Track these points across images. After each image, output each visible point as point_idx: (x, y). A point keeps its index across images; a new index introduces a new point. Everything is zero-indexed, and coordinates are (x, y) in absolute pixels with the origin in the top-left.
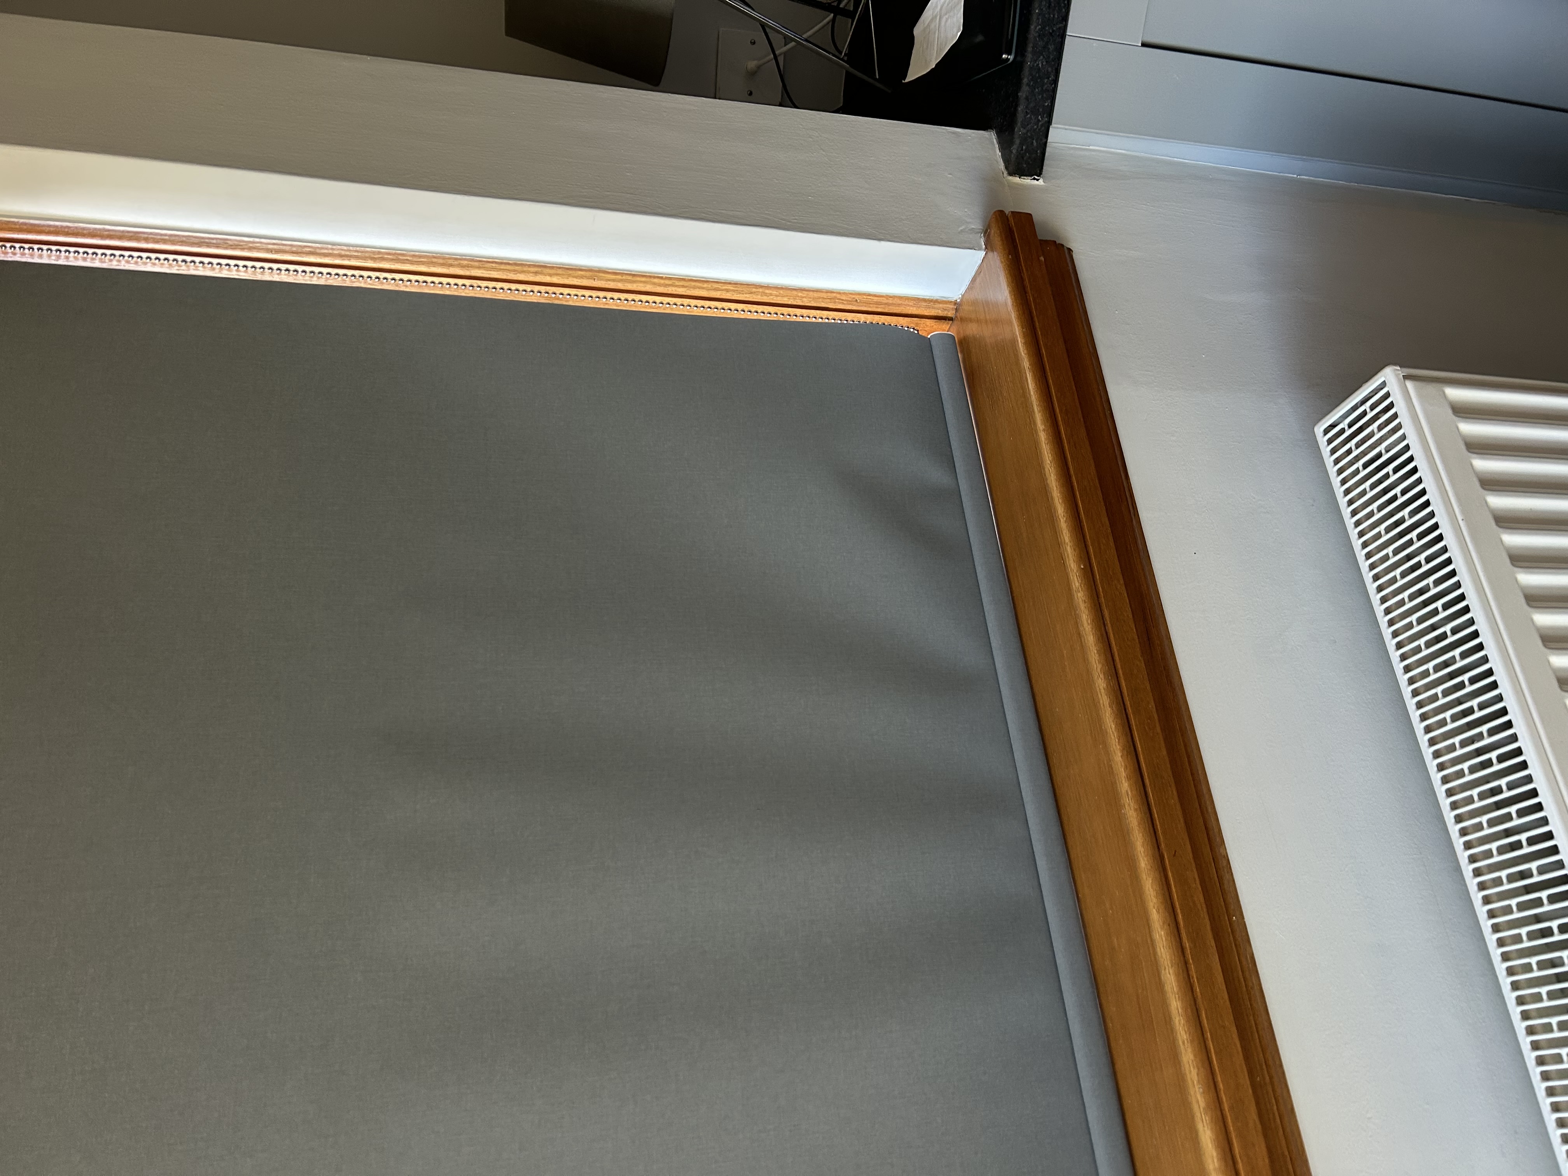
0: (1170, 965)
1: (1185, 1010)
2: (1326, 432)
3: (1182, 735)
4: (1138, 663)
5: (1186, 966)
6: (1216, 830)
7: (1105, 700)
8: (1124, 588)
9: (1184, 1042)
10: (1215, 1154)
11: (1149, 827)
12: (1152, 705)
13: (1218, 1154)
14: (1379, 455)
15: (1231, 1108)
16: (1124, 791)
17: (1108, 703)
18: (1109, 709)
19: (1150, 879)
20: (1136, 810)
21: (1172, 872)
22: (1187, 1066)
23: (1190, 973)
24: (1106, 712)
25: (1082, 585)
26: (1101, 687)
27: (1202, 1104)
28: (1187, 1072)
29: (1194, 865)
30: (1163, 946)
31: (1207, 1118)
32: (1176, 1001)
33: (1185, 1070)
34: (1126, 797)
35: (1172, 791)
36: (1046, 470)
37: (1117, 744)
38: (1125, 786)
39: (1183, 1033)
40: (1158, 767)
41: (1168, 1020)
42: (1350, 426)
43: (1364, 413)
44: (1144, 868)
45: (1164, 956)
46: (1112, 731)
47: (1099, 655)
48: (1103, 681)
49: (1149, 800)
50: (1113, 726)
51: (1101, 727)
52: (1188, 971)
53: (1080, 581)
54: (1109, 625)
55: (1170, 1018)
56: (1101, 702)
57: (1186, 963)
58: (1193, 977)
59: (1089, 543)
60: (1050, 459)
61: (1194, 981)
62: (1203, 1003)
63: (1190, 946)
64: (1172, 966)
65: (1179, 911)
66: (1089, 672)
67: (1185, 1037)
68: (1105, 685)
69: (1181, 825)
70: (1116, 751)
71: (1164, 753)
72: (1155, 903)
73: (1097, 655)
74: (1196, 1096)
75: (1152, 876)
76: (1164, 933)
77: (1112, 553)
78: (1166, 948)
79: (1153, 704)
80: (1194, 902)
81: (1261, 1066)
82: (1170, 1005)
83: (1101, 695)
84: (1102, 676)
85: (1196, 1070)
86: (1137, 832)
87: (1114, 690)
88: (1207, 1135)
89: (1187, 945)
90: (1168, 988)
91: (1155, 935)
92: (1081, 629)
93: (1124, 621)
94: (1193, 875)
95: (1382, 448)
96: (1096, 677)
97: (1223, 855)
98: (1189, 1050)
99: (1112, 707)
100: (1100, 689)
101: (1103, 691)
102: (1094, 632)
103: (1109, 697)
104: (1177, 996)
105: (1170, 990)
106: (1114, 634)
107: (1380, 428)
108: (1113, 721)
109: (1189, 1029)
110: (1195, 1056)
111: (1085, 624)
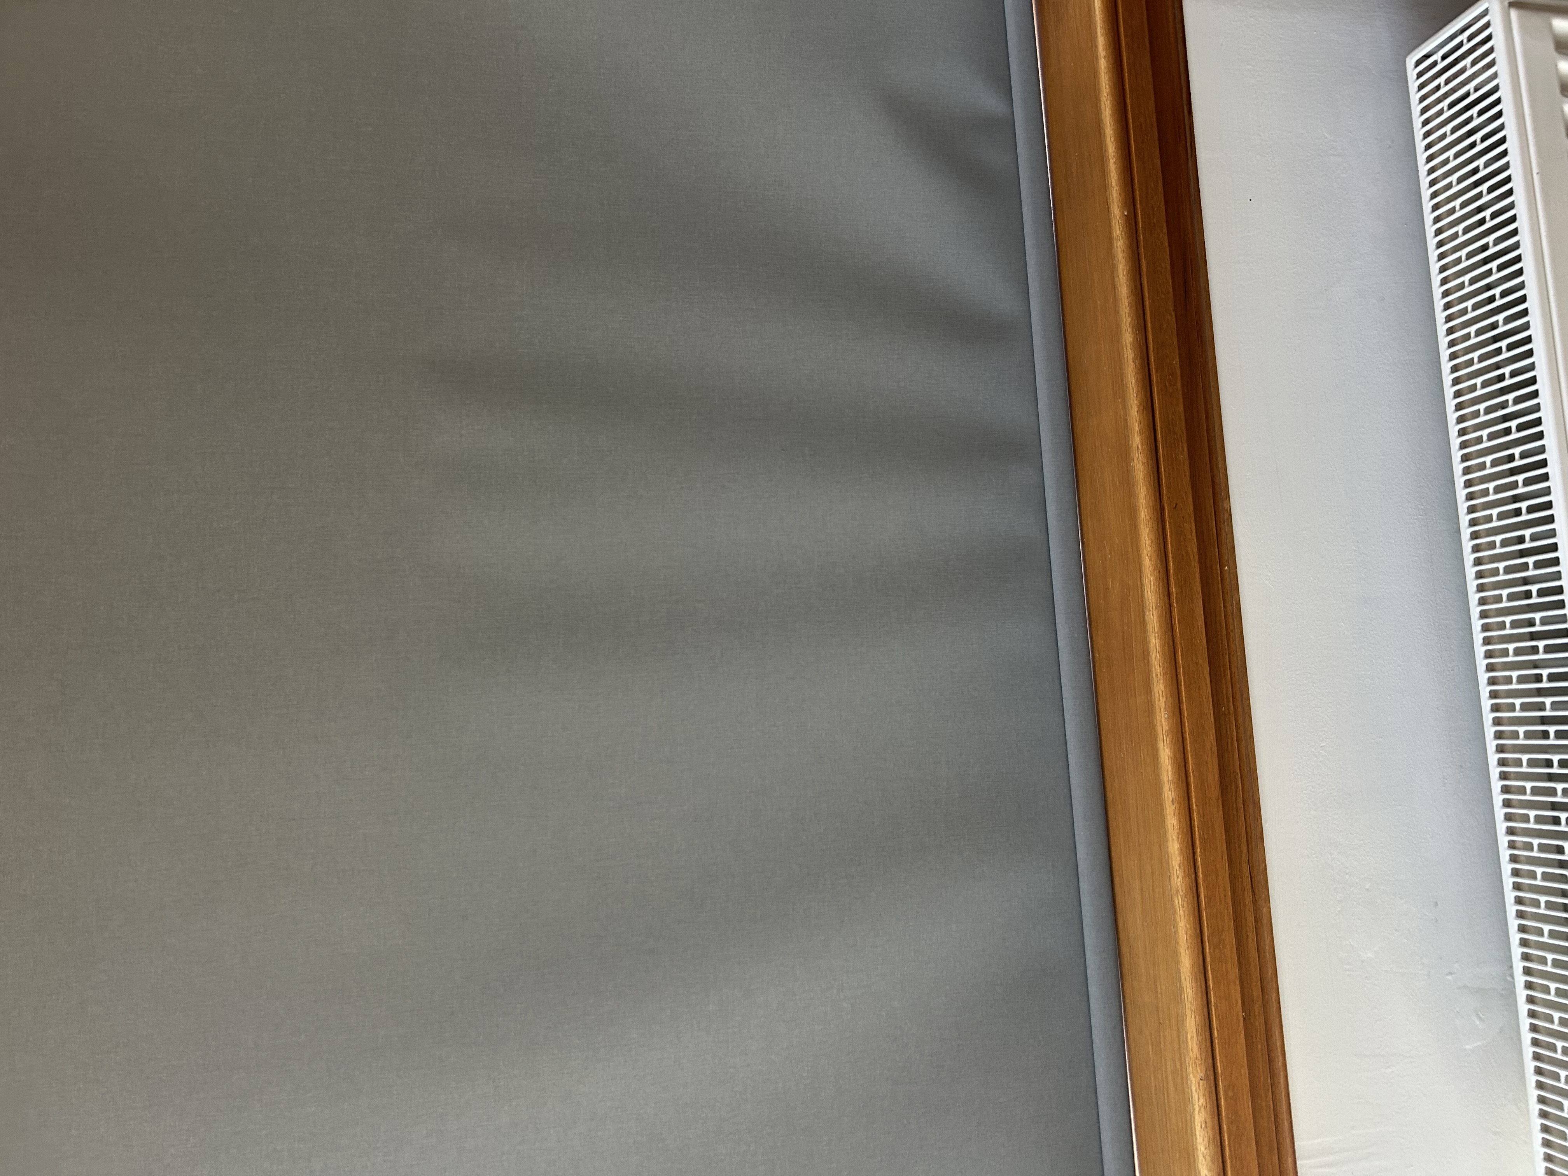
0: (1154, 608)
1: (1163, 646)
2: (1418, 63)
3: (1204, 391)
4: (1169, 317)
5: (1170, 609)
6: (1223, 485)
7: (1129, 355)
8: (1166, 237)
9: (1157, 674)
10: (1170, 768)
11: (1154, 480)
12: (1176, 362)
13: (1172, 769)
14: (1467, 95)
15: (1192, 732)
16: (1135, 445)
17: (1131, 357)
18: (1132, 364)
19: (1148, 529)
20: (1144, 464)
21: (1170, 523)
22: (1157, 695)
23: (1173, 615)
24: (1128, 367)
25: (1123, 234)
26: (1128, 342)
27: (1166, 728)
28: (1157, 700)
29: (1193, 518)
30: (1151, 591)
31: (1168, 740)
32: (1155, 640)
33: (1155, 698)
34: (1136, 451)
35: (1183, 447)
36: (1102, 103)
37: (1135, 399)
38: (1137, 441)
39: (1157, 667)
40: (1172, 423)
41: (1146, 654)
42: (1444, 58)
43: (1461, 45)
44: (1144, 519)
45: (1150, 599)
46: (1132, 386)
47: (1130, 308)
48: (1130, 335)
49: (1159, 454)
50: (1134, 381)
51: (1122, 382)
52: (1171, 613)
53: (1121, 229)
54: (1145, 277)
55: (1149, 653)
56: (1126, 356)
57: (1170, 606)
58: (1175, 619)
59: (1137, 187)
60: (1107, 91)
61: (1175, 623)
62: (1181, 643)
63: (1176, 591)
64: (1156, 608)
65: (1171, 559)
66: (1118, 326)
67: (1159, 671)
68: (1131, 340)
69: (1187, 480)
70: (1133, 406)
71: (1181, 408)
72: (1148, 551)
73: (1128, 308)
74: (1161, 721)
75: (1150, 526)
76: (1153, 579)
77: (1159, 200)
78: (1153, 592)
79: (1178, 360)
80: (1187, 553)
81: (1228, 698)
82: (1150, 642)
83: (1127, 349)
84: (1130, 330)
85: (1165, 699)
86: (1141, 485)
87: (1140, 344)
88: (1166, 754)
89: (1174, 590)
90: (1150, 628)
91: (1144, 580)
92: (1116, 279)
93: (1161, 273)
94: (1190, 527)
95: (1471, 86)
96: (1124, 331)
97: (1226, 508)
98: (1161, 681)
99: (1135, 362)
100: (1126, 343)
101: (1128, 345)
102: (1128, 283)
103: (1134, 352)
104: (1157, 635)
105: (1151, 630)
106: (1148, 286)
107: (1474, 63)
108: (1134, 377)
109: (1163, 664)
110: (1165, 687)
111: (1121, 276)
